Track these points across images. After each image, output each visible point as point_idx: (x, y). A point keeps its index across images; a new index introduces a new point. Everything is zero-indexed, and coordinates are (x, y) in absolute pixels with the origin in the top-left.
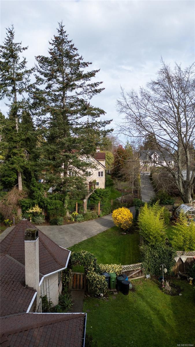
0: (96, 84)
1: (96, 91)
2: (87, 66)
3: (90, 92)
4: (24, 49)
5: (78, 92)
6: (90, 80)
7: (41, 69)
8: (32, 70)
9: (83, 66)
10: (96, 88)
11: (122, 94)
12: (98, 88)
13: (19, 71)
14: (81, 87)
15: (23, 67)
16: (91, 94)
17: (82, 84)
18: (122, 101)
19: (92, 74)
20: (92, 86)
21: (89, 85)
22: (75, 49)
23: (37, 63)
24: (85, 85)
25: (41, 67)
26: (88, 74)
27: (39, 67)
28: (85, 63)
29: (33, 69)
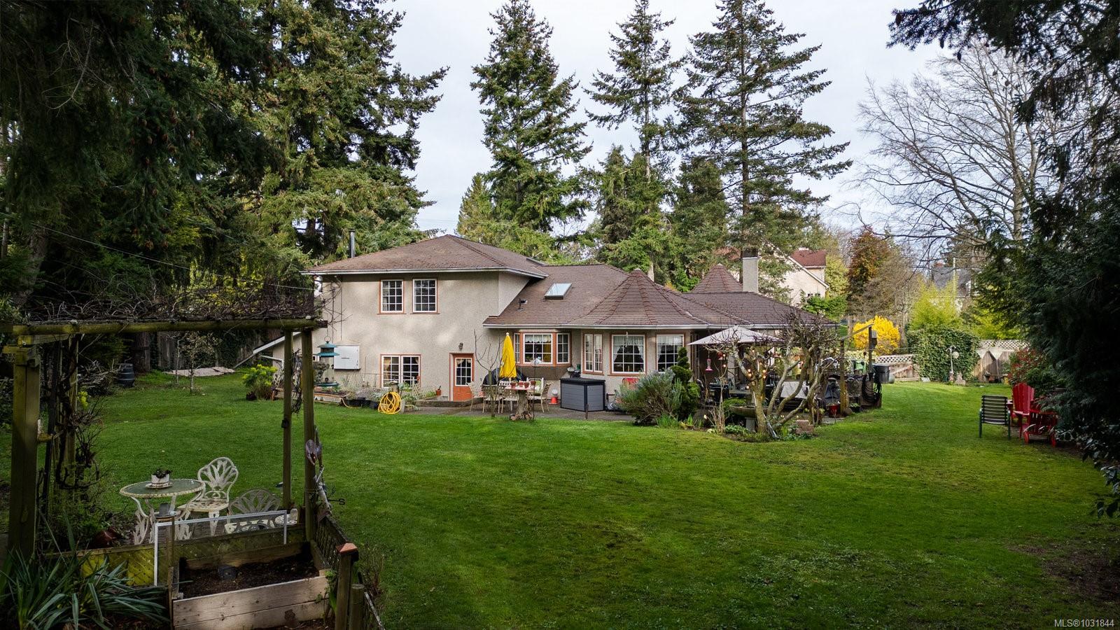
0: (811, 76)
1: (813, 89)
2: (796, 40)
3: (800, 91)
4: (667, 24)
5: (774, 95)
6: (799, 68)
7: (699, 59)
8: (682, 60)
9: (786, 42)
10: (811, 83)
11: (871, 91)
12: (816, 82)
13: (658, 66)
14: (779, 83)
15: (664, 56)
16: (802, 95)
17: (782, 78)
18: (872, 106)
19: (804, 57)
20: (803, 79)
21: (796, 79)
22: (769, 12)
23: (691, 47)
24: (789, 79)
25: (699, 53)
26: (797, 56)
27: (694, 54)
28: (791, 36)
29: (684, 58)
